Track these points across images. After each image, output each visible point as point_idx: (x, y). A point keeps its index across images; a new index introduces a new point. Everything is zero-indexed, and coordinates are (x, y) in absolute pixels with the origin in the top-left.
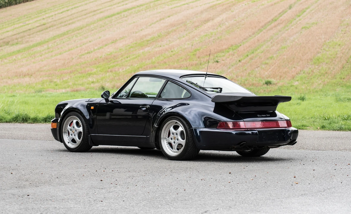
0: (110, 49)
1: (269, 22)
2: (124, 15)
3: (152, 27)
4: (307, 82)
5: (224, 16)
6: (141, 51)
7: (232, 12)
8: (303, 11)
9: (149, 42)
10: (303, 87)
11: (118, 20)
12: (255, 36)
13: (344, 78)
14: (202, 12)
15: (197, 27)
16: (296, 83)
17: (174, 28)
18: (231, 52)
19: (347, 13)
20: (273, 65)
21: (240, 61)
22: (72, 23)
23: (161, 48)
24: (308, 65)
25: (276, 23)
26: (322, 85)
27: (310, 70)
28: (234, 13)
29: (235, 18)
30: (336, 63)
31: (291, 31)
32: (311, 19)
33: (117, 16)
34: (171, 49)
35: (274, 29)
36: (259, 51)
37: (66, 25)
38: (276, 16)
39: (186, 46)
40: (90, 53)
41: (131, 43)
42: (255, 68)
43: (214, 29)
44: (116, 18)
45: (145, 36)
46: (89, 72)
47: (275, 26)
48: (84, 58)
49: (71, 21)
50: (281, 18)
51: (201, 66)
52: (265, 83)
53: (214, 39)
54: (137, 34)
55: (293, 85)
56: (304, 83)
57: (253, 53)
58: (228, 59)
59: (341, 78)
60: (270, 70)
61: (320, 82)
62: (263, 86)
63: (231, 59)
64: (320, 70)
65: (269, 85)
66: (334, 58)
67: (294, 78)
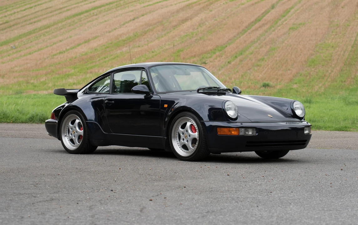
0: (83, 49)
1: (253, 22)
2: (93, 13)
3: (126, 27)
4: (307, 85)
5: (202, 16)
6: (119, 51)
7: (211, 11)
8: (287, 11)
9: (125, 42)
10: (304, 90)
11: (87, 18)
12: (240, 37)
13: (345, 81)
14: (178, 11)
15: (175, 27)
16: (295, 86)
17: (151, 28)
18: (218, 53)
19: (334, 14)
20: (266, 68)
21: (229, 62)
22: (39, 21)
23: (140, 49)
24: (303, 67)
25: (260, 23)
26: (323, 88)
27: (307, 72)
28: (213, 12)
29: (215, 17)
30: (333, 66)
31: (278, 32)
32: (297, 19)
33: (86, 14)
34: (151, 50)
35: (259, 29)
36: (247, 52)
37: (31, 23)
38: (259, 16)
39: (167, 47)
40: (62, 53)
41: (107, 42)
42: (247, 70)
43: (194, 29)
44: (86, 16)
45: (121, 35)
46: (67, 73)
47: (260, 27)
48: (57, 58)
49: (36, 19)
50: (264, 18)
52: (262, 86)
53: (196, 40)
54: (111, 34)
55: (292, 88)
56: (304, 86)
57: (242, 54)
58: (216, 60)
59: (342, 82)
60: (264, 72)
61: (320, 85)
62: (261, 89)
63: (220, 61)
64: (317, 73)
65: (267, 88)
66: (330, 60)
67: (292, 81)
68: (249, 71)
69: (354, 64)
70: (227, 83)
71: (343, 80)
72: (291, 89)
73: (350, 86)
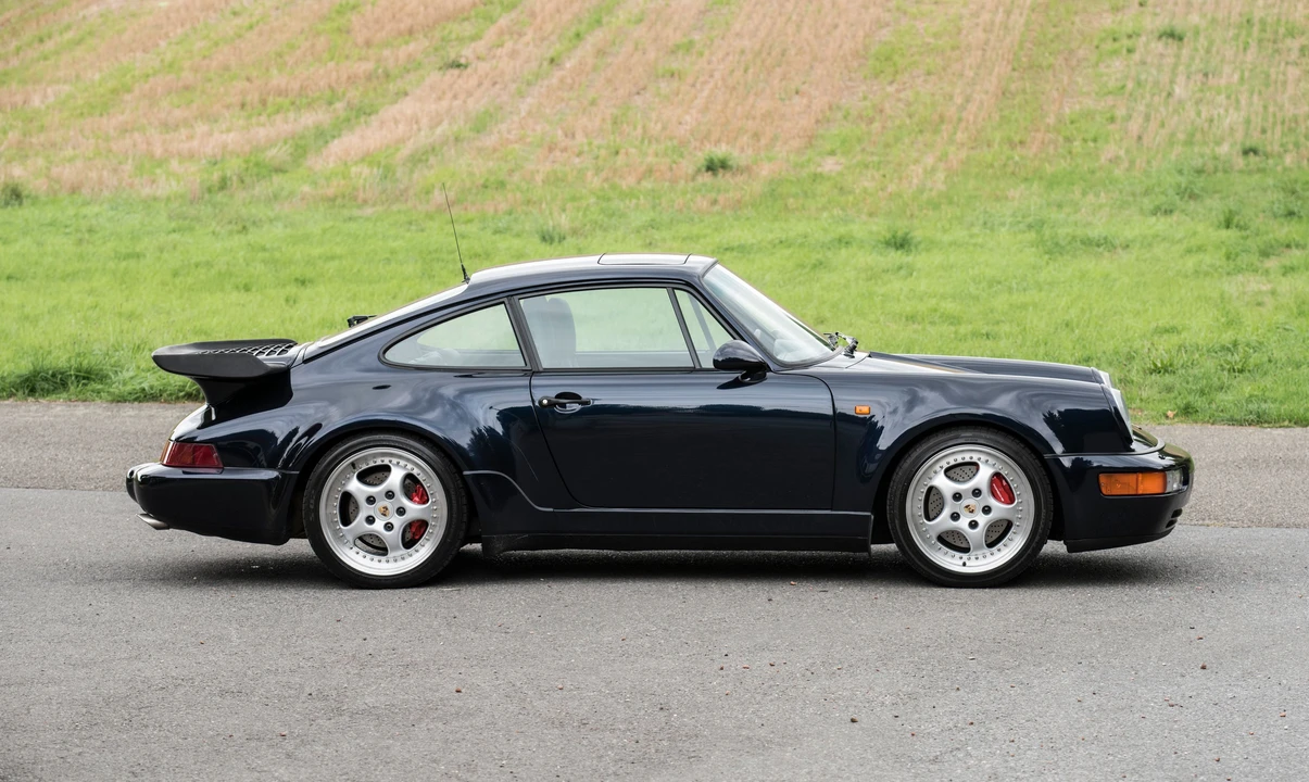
4: (875, 159)
10: (869, 185)
13: (1022, 143)
16: (829, 165)
18: (502, 20)
20: (705, 83)
21: (553, 61)
24: (850, 79)
26: (941, 176)
27: (868, 103)
30: (969, 74)
36: (622, 15)
42: (630, 95)
51: (391, 86)
52: (703, 168)
55: (821, 175)
56: (866, 166)
57: (599, 22)
58: (499, 52)
59: (1012, 145)
60: (699, 102)
61: (929, 161)
62: (700, 179)
63: (513, 54)
64: (909, 104)
65: (724, 175)
66: (953, 48)
67: (814, 142)
68: (638, 100)
69: (1051, 66)
70: (558, 153)
71: (1017, 139)
72: (816, 177)
73: (1047, 165)
